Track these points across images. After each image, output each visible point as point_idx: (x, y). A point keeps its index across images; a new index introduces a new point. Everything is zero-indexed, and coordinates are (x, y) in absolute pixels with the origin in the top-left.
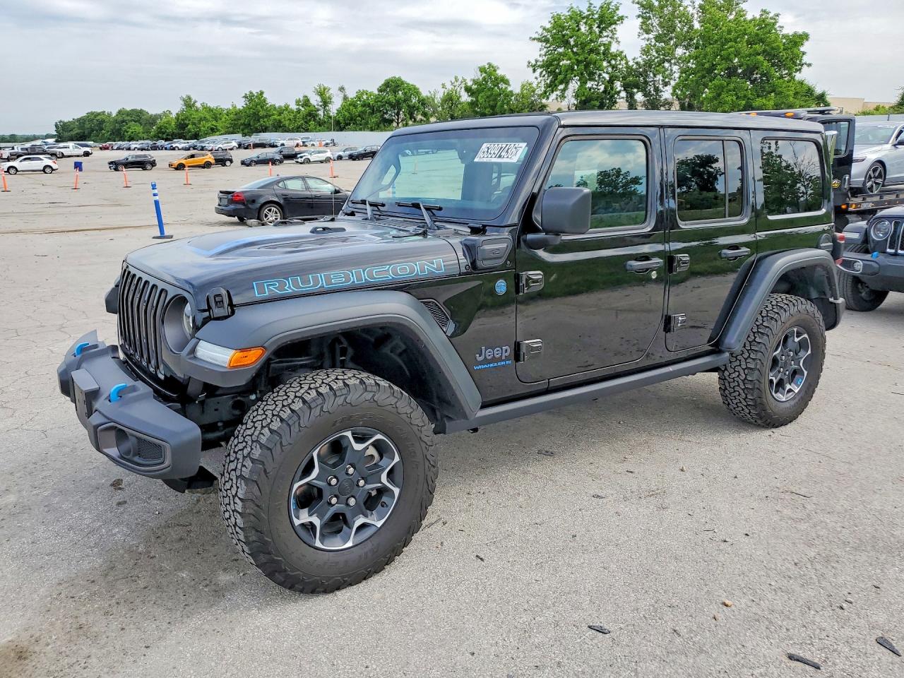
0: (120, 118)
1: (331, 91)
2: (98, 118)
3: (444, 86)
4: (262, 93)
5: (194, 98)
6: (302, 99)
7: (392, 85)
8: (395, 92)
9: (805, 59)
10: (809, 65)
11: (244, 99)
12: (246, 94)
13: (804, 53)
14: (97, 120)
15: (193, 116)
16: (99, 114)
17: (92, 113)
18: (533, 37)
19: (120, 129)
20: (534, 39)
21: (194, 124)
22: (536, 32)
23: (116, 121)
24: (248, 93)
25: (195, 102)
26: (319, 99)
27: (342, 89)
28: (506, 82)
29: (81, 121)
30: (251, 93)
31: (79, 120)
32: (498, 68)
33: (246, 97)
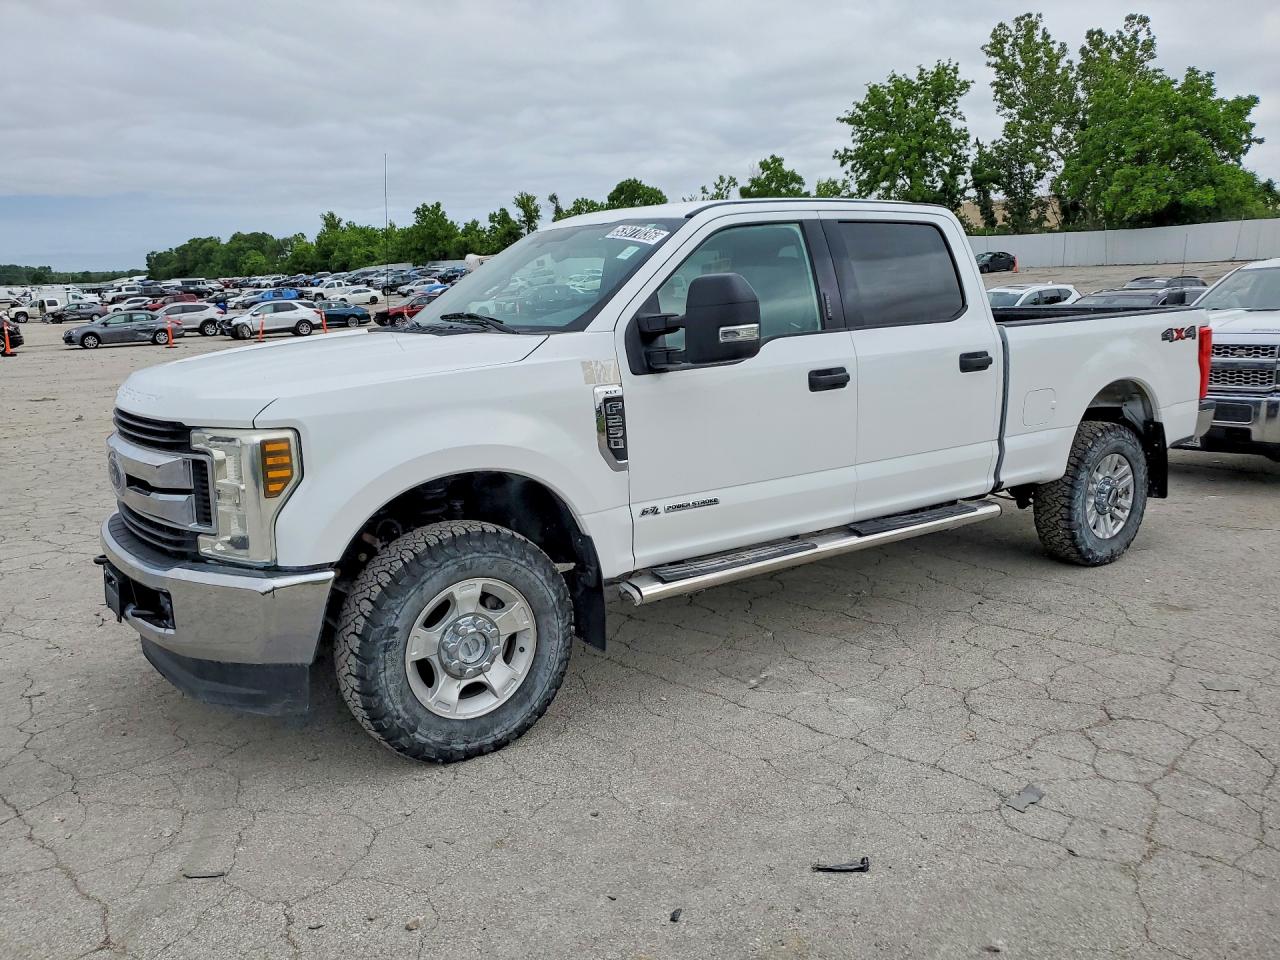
0: (235, 246)
1: (536, 202)
2: (204, 246)
3: (704, 190)
4: (438, 205)
5: (338, 216)
6: (498, 213)
8: (632, 200)
9: (1254, 133)
10: (1260, 141)
11: (415, 215)
12: (418, 209)
13: (1252, 125)
14: (203, 249)
15: (338, 241)
16: (205, 241)
18: (842, 117)
19: (236, 260)
20: (843, 120)
21: (341, 250)
22: (847, 110)
23: (229, 250)
24: (421, 207)
25: (340, 220)
26: (521, 212)
27: (553, 198)
28: (799, 180)
29: (181, 251)
30: (424, 206)
31: (177, 250)
32: (785, 160)
33: (417, 212)
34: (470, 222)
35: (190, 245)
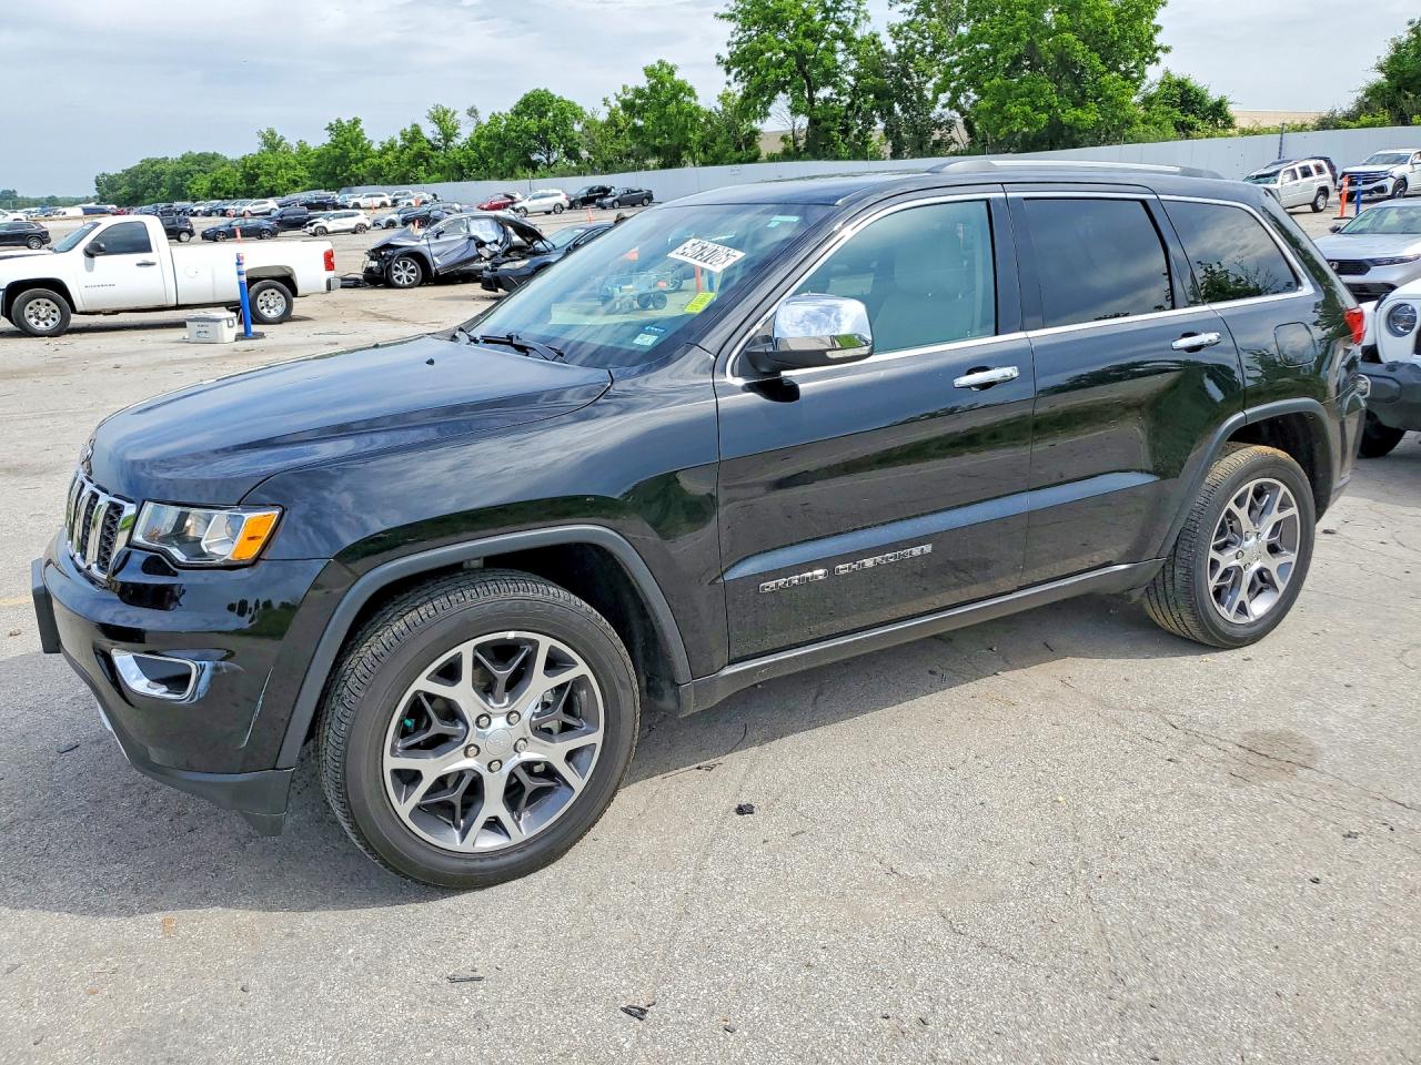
0: (182, 168)
1: (455, 117)
2: (154, 168)
3: (606, 102)
4: (356, 122)
5: (279, 135)
6: (409, 129)
7: (535, 104)
8: (542, 115)
9: (1159, 40)
10: (1167, 50)
11: (328, 132)
12: (331, 125)
13: (1158, 29)
14: (153, 172)
15: (267, 162)
16: (157, 162)
17: (148, 161)
18: (721, 13)
19: (182, 185)
20: (722, 17)
21: (268, 174)
22: (727, 5)
23: (176, 173)
24: (334, 123)
26: (436, 128)
27: (473, 111)
28: (691, 92)
29: (132, 174)
30: (339, 121)
31: (128, 172)
32: (676, 67)
33: (330, 128)
34: (386, 141)
35: (141, 166)
